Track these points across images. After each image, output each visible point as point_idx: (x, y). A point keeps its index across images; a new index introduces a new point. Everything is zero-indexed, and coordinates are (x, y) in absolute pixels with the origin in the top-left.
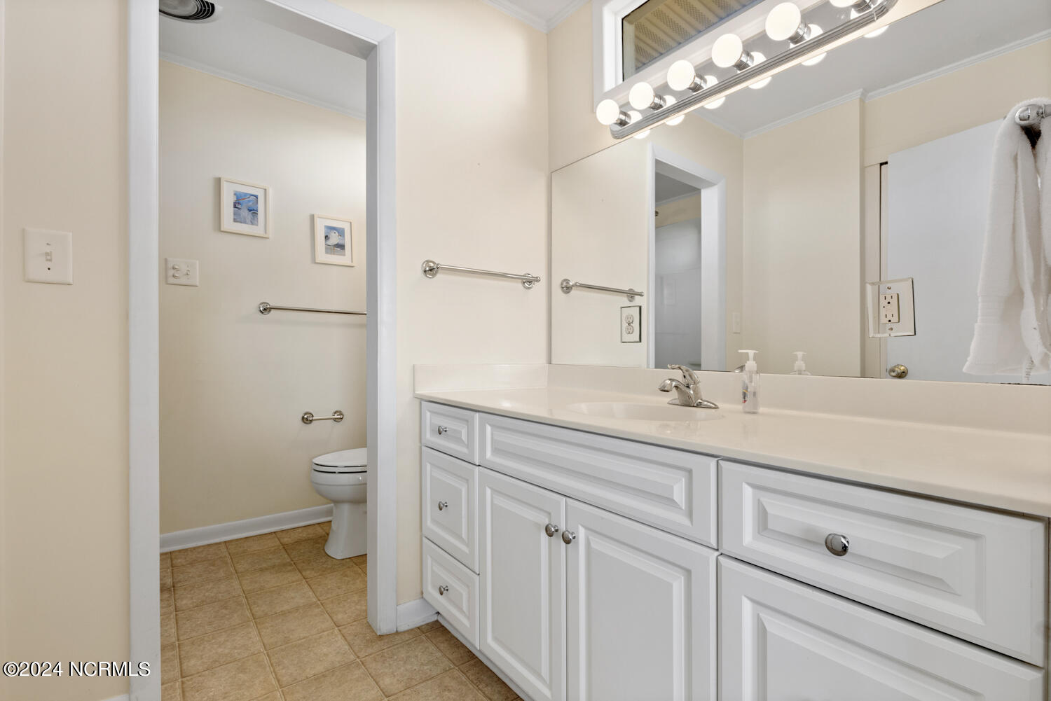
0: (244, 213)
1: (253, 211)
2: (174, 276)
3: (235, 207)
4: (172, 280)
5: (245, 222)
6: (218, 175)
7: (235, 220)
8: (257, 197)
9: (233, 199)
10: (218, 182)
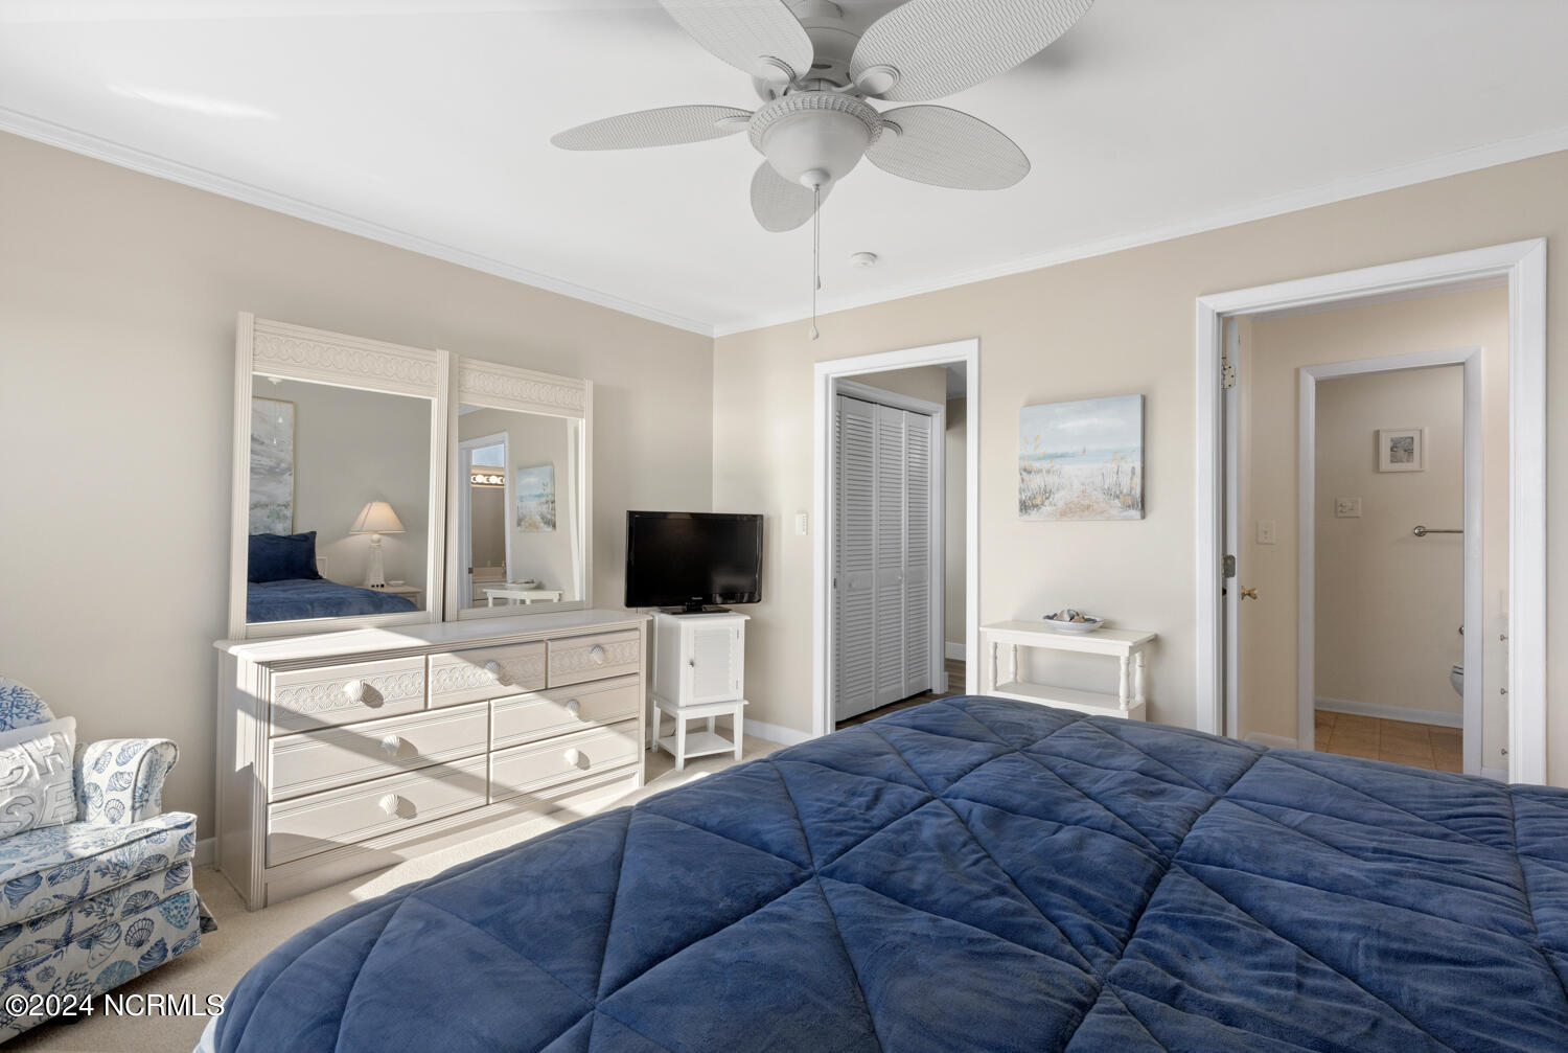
0: (1401, 453)
1: (1409, 452)
2: (1341, 512)
3: (1392, 450)
4: (1340, 514)
5: (1401, 462)
6: (1377, 428)
7: (1392, 461)
8: (1412, 438)
9: (1389, 445)
10: (1377, 434)
